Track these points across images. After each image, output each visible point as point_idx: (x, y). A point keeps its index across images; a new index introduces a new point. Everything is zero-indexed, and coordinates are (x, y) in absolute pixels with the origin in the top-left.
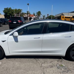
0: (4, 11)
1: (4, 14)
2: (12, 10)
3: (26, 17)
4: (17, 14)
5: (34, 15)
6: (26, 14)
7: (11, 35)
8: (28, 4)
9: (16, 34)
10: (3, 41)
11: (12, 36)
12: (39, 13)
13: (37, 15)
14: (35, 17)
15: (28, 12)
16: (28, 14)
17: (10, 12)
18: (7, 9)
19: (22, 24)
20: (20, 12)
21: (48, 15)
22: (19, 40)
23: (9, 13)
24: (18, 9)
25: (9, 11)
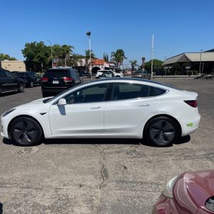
0: (25, 52)
1: (25, 59)
2: (45, 47)
3: (83, 65)
4: (60, 58)
5: (106, 60)
6: (83, 57)
7: (54, 104)
8: (89, 34)
9: (63, 101)
10: (43, 114)
11: (56, 106)
12: (119, 55)
13: (115, 60)
14: (108, 66)
15: (88, 52)
16: (88, 57)
17: (42, 55)
18: (32, 45)
19: (71, 85)
20: (68, 52)
21: (143, 59)
22: (67, 111)
23: (39, 57)
24: (61, 45)
25: (39, 52)
